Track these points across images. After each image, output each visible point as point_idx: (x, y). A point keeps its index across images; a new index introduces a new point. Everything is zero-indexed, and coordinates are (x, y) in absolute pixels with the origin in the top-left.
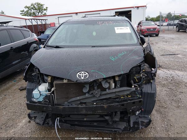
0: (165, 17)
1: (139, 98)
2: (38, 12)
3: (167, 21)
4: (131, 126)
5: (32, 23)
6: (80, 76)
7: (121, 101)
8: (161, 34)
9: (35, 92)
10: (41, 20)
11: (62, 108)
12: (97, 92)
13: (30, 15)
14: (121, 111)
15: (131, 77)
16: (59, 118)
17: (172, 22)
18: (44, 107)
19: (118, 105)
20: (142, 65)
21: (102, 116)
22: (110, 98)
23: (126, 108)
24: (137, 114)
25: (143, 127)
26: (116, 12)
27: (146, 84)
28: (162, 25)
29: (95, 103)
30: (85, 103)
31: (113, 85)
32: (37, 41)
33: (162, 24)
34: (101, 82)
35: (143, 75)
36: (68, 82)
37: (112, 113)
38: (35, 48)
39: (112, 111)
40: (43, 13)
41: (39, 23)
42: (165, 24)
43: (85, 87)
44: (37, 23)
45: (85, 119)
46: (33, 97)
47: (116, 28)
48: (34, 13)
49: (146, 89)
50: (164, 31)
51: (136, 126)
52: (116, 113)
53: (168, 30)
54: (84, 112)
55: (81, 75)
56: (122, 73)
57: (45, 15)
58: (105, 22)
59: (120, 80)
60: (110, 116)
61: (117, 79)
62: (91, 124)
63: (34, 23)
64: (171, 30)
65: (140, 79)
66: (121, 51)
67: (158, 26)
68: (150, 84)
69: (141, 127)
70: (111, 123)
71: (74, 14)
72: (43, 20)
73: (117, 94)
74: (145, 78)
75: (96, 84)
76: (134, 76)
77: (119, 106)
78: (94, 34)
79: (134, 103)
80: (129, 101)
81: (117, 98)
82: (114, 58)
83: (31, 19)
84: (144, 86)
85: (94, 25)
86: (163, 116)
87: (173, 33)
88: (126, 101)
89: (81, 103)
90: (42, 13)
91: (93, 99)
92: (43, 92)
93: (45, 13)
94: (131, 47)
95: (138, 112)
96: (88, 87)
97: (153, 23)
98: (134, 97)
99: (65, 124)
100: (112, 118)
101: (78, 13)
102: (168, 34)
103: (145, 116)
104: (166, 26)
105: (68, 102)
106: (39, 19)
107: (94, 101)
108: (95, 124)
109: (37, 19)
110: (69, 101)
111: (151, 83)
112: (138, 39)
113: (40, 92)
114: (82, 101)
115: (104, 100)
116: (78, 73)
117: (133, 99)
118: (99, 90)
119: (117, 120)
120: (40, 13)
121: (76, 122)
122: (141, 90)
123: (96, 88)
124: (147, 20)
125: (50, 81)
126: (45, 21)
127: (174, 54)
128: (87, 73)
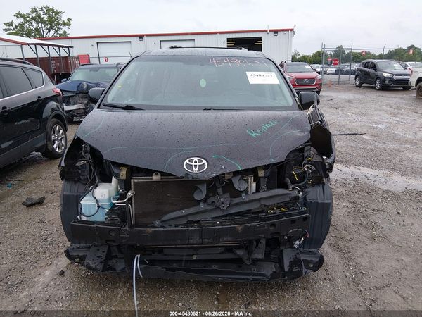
0: (331, 54)
1: (303, 212)
2: (47, 29)
3: (336, 64)
4: (286, 270)
5: (36, 54)
6: (189, 166)
7: (269, 219)
8: (323, 91)
9: (87, 202)
10: (59, 46)
11: (150, 231)
12: (223, 199)
13: (28, 35)
14: (269, 237)
15: (287, 172)
16: (139, 256)
17: (346, 67)
18: (111, 230)
19: (263, 226)
20: (306, 149)
21: (229, 250)
22: (249, 211)
23: (279, 231)
24: (296, 246)
25: (309, 271)
26: (228, 40)
27: (313, 185)
28: (325, 73)
29: (218, 223)
30: (198, 222)
31: (254, 185)
32: (59, 95)
33: (324, 70)
34: (230, 180)
35: (307, 167)
36: (162, 178)
37: (250, 242)
38: (53, 110)
39: (251, 238)
40: (61, 32)
41: (54, 54)
42: (331, 70)
43: (198, 191)
44: (49, 54)
45: (195, 257)
46: (81, 214)
47: (249, 74)
48: (37, 30)
49: (314, 195)
50: (330, 85)
51: (295, 269)
52: (258, 241)
53: (339, 83)
54: (196, 240)
55: (193, 164)
56: (273, 161)
57: (64, 37)
58: (226, 60)
59: (267, 175)
60: (246, 249)
61: (261, 173)
62: (205, 267)
63: (42, 53)
64: (344, 84)
65: (302, 176)
66: (266, 120)
67: (319, 73)
68: (321, 186)
69: (304, 270)
70: (248, 263)
71: (135, 38)
72: (63, 47)
73: (263, 202)
74: (312, 173)
75: (220, 184)
76: (292, 170)
77: (266, 228)
78: (203, 83)
79: (293, 221)
80: (285, 218)
81: (262, 212)
82: (256, 132)
83: (35, 44)
84: (310, 190)
85: (202, 65)
86: (346, 256)
87: (349, 90)
88: (278, 217)
89: (190, 223)
90: (56, 31)
91: (214, 215)
92: (103, 200)
93: (65, 32)
94: (284, 112)
95: (297, 242)
96: (204, 188)
97: (308, 67)
98: (293, 210)
99: (153, 268)
100: (250, 253)
101: (144, 35)
102: (339, 91)
103: (311, 250)
104: (333, 74)
105: (162, 222)
106: (53, 46)
107: (216, 218)
108: (215, 267)
109: (48, 45)
110: (164, 219)
111: (324, 183)
112: (295, 97)
113: (98, 202)
114: (190, 218)
115: (237, 216)
116: (187, 161)
117: (290, 215)
118: (227, 195)
119: (260, 256)
120: (52, 32)
121: (175, 264)
122: (305, 198)
123: (220, 191)
124: (294, 59)
125: (124, 177)
126: (67, 49)
127: (356, 134)
128: (204, 161)
